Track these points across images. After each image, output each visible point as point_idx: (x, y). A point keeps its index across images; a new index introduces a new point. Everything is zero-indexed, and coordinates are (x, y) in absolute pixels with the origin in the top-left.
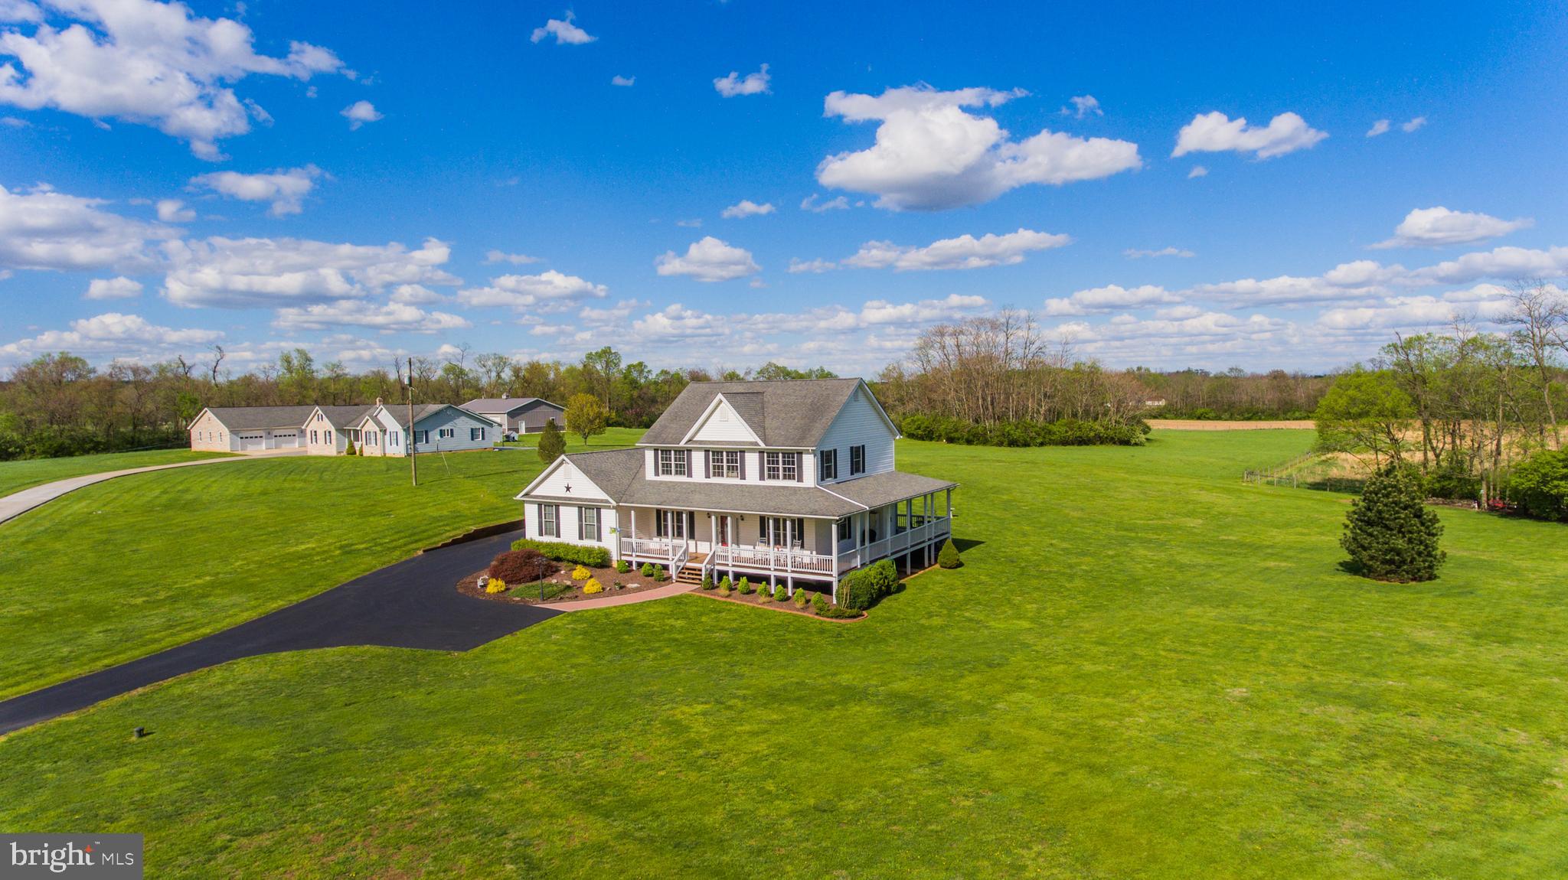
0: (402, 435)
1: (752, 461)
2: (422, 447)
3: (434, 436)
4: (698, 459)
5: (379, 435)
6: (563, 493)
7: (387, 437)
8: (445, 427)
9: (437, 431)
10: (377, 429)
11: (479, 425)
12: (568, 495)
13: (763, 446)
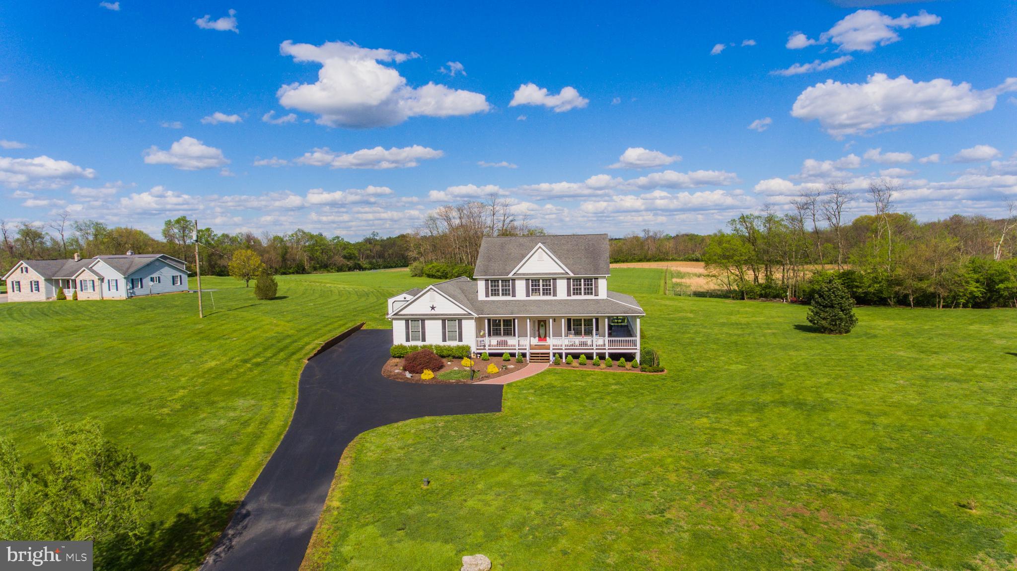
0: (122, 283)
1: (562, 285)
2: (138, 291)
3: (147, 281)
4: (520, 286)
5: (97, 283)
6: (429, 311)
7: (105, 285)
8: (155, 275)
9: (149, 278)
10: (96, 278)
11: (178, 274)
12: (433, 312)
13: (572, 275)
